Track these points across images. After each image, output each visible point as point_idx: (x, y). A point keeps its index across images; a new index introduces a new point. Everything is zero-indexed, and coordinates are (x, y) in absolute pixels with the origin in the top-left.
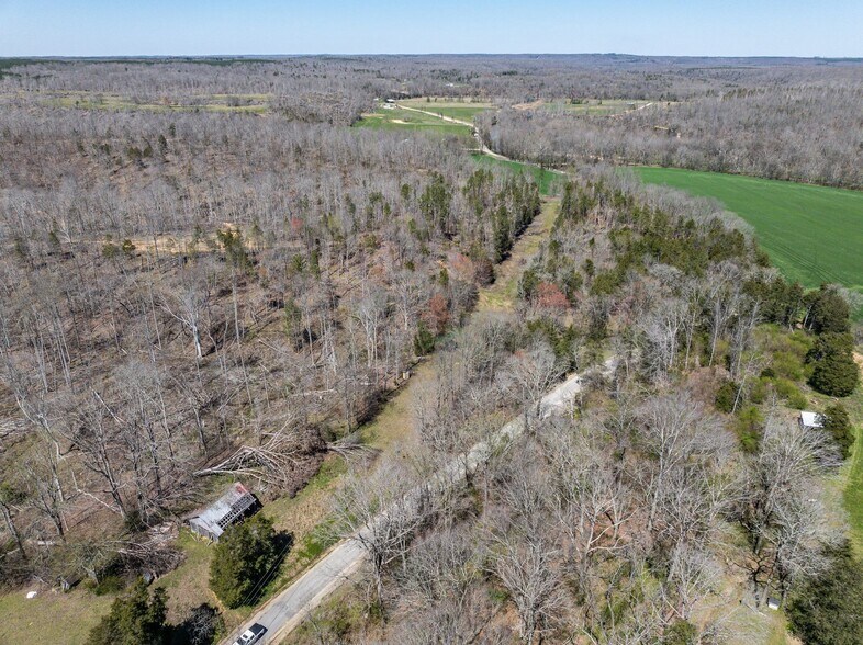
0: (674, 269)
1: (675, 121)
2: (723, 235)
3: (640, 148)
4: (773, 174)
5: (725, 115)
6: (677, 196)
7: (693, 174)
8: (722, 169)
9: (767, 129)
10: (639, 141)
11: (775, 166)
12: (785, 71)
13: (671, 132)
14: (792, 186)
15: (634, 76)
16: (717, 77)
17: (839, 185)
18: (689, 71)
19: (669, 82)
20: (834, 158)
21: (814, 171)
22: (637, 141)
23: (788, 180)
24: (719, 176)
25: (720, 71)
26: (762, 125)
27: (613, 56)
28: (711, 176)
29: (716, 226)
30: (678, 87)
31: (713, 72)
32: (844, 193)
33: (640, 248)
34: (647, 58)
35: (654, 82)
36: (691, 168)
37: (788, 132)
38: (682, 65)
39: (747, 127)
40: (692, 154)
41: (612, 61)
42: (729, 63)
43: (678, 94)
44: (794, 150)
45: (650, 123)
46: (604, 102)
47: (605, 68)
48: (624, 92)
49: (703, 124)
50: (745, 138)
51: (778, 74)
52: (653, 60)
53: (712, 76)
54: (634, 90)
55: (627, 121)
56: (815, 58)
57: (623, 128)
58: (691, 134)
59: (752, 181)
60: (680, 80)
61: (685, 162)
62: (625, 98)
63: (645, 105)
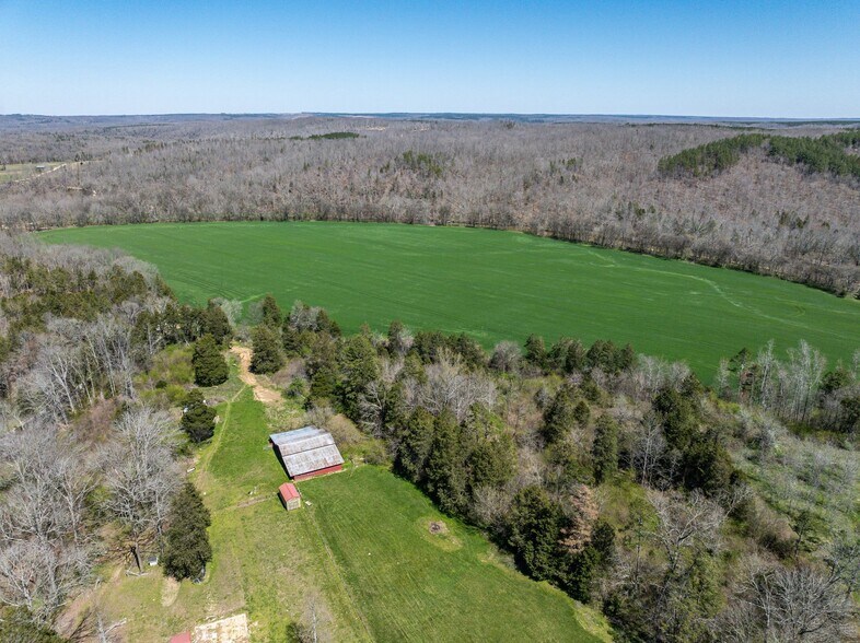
0: (74, 320)
1: (88, 180)
2: (123, 279)
3: (50, 211)
4: (185, 218)
5: (133, 169)
6: (78, 252)
7: (112, 229)
8: (139, 219)
9: (174, 180)
10: (49, 203)
11: (186, 210)
12: (196, 125)
13: (86, 191)
14: (203, 225)
15: (45, 138)
16: (135, 134)
17: (239, 219)
18: (106, 130)
19: (83, 142)
20: (232, 197)
21: (219, 211)
22: (45, 205)
23: (199, 220)
24: (137, 226)
25: (136, 129)
26: (169, 176)
27: (18, 117)
28: (129, 228)
29: (118, 271)
30: (93, 146)
31: (130, 129)
32: (244, 224)
33: (38, 310)
34: (60, 118)
35: (66, 143)
36: (109, 223)
37: (192, 179)
38: (98, 125)
39: (156, 178)
40: (107, 209)
41: (19, 123)
42: (146, 120)
43: (94, 152)
44: (199, 194)
45: (62, 185)
46: (7, 167)
47: (9, 130)
48: (33, 155)
49: (115, 180)
50: (156, 188)
51: (189, 129)
52: (67, 120)
53: (129, 134)
54: (44, 152)
55: (34, 185)
56: (223, 114)
57: (32, 192)
58: (106, 190)
59: (169, 226)
60: (96, 139)
61: (101, 218)
62: (35, 160)
63: (57, 167)
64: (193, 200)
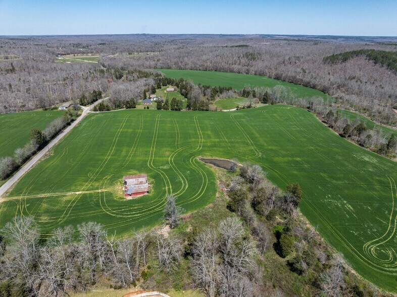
1: (160, 57)
4: (180, 68)
8: (169, 68)
9: (181, 58)
10: (148, 63)
11: (181, 66)
13: (158, 60)
14: (184, 71)
15: (151, 44)
17: (194, 69)
18: (172, 41)
19: (162, 45)
23: (184, 69)
25: (182, 41)
27: (144, 35)
29: (157, 73)
30: (165, 47)
31: (180, 41)
35: (157, 46)
40: (162, 65)
41: (144, 37)
45: (152, 58)
46: (140, 53)
47: (141, 40)
48: (147, 49)
50: (175, 60)
52: (161, 36)
54: (150, 48)
55: (146, 58)
57: (145, 60)
58: (163, 60)
61: (160, 67)
62: (147, 51)
63: (152, 54)
64: (184, 63)
